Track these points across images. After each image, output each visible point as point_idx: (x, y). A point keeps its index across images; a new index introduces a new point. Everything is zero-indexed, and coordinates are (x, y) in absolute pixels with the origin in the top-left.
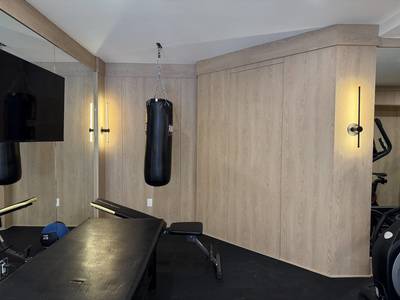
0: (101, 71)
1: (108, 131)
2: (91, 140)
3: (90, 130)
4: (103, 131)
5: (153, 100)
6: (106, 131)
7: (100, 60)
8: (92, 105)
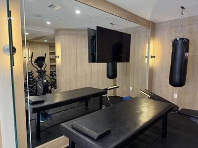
0: (152, 27)
1: (155, 57)
2: (146, 62)
3: (146, 57)
4: (152, 57)
5: (176, 39)
6: (153, 57)
7: (152, 22)
8: (147, 45)
